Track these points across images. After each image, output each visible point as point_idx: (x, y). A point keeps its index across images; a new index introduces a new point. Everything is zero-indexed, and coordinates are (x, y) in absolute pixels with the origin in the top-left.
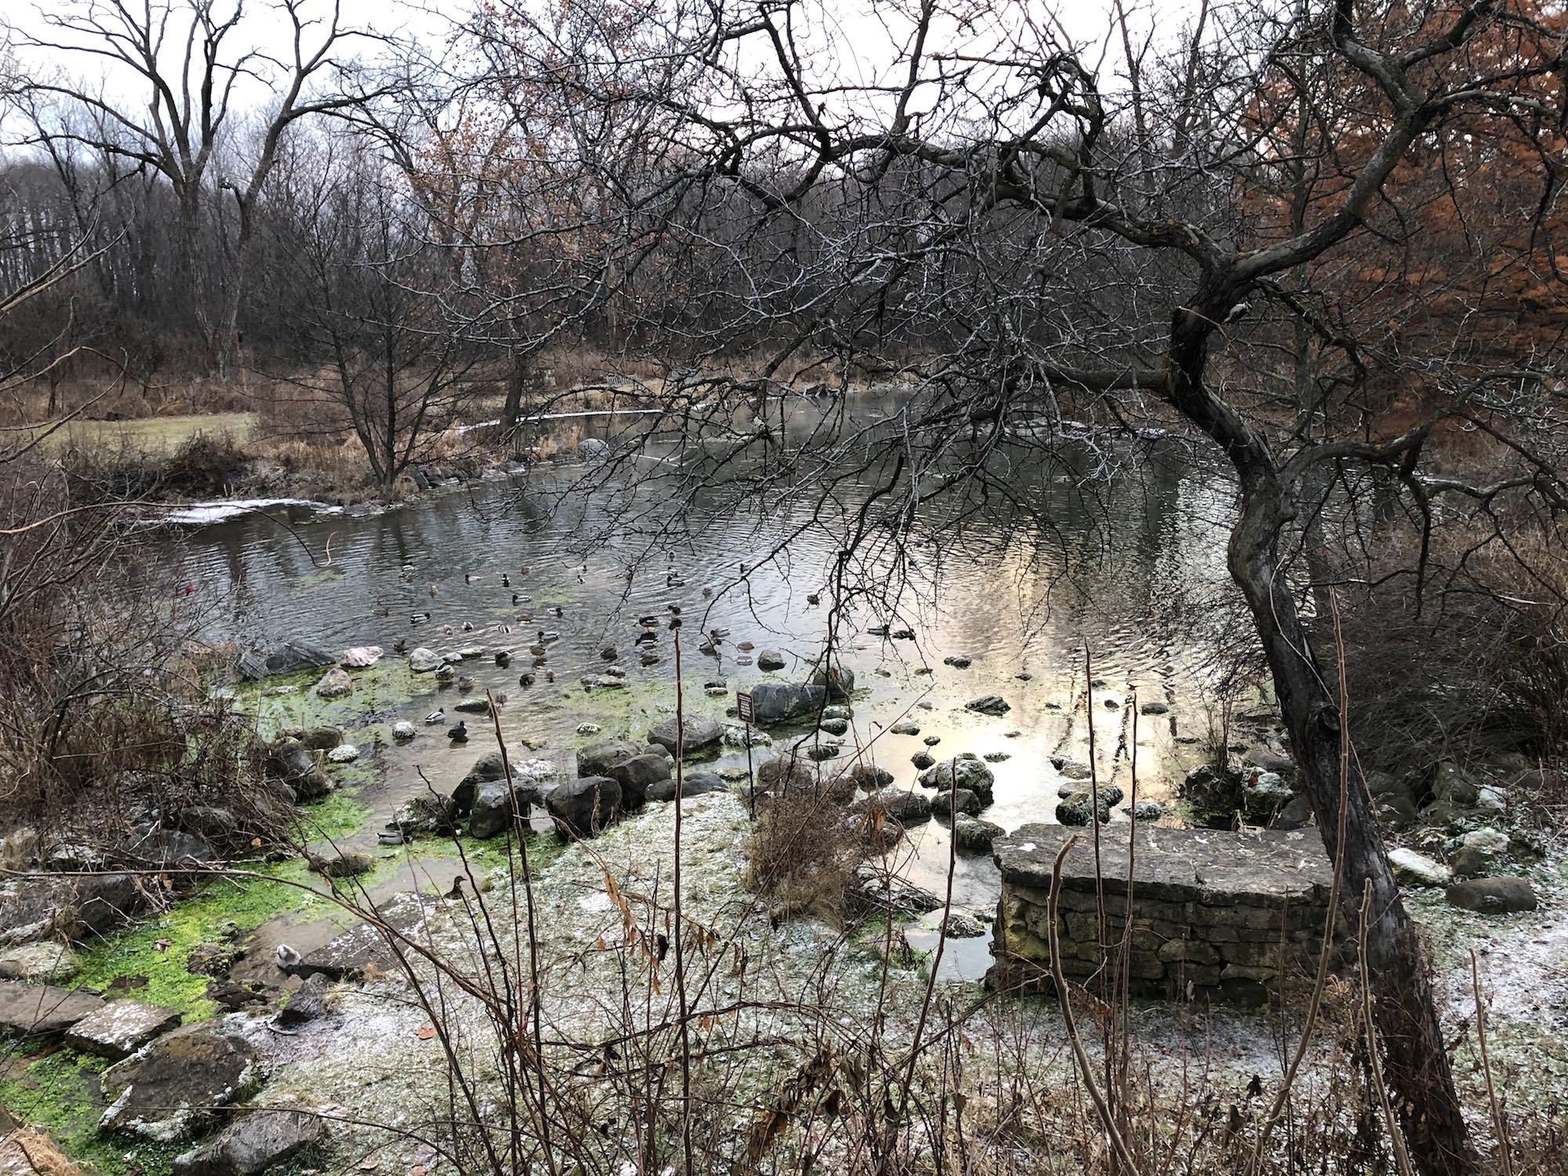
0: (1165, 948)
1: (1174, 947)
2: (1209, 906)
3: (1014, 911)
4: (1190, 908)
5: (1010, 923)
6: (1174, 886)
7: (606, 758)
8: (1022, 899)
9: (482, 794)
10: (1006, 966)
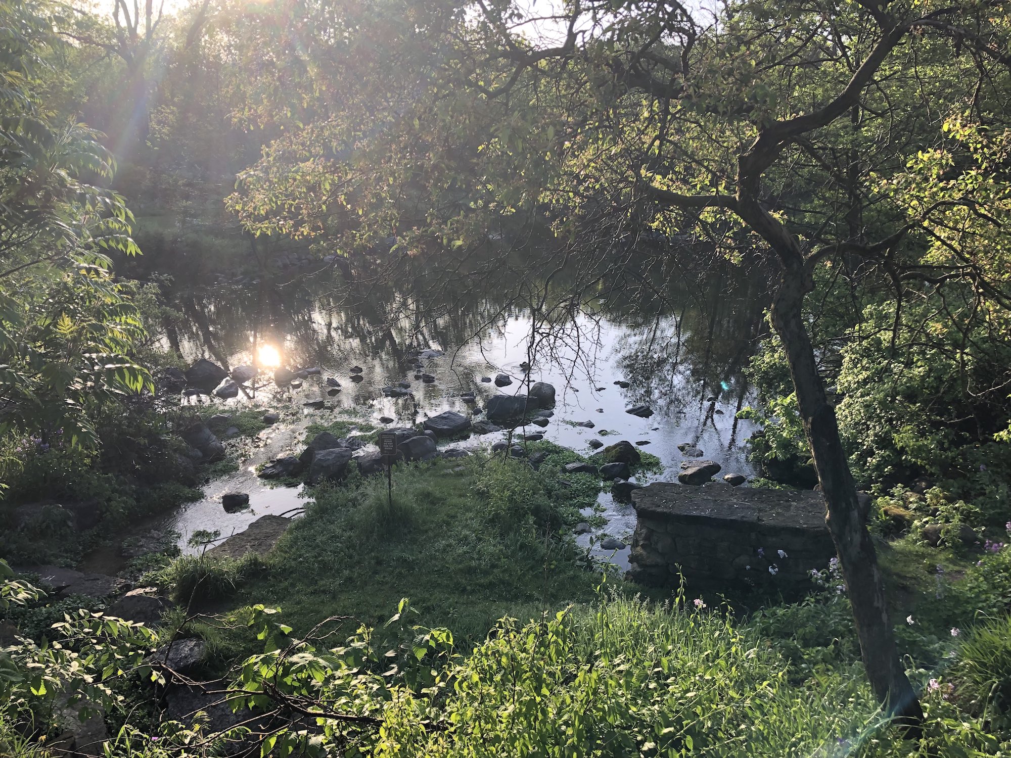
0: (737, 560)
1: (743, 559)
2: (765, 535)
3: (643, 535)
4: (753, 535)
5: (641, 543)
6: (744, 522)
8: (648, 528)
9: (318, 457)
10: (639, 569)
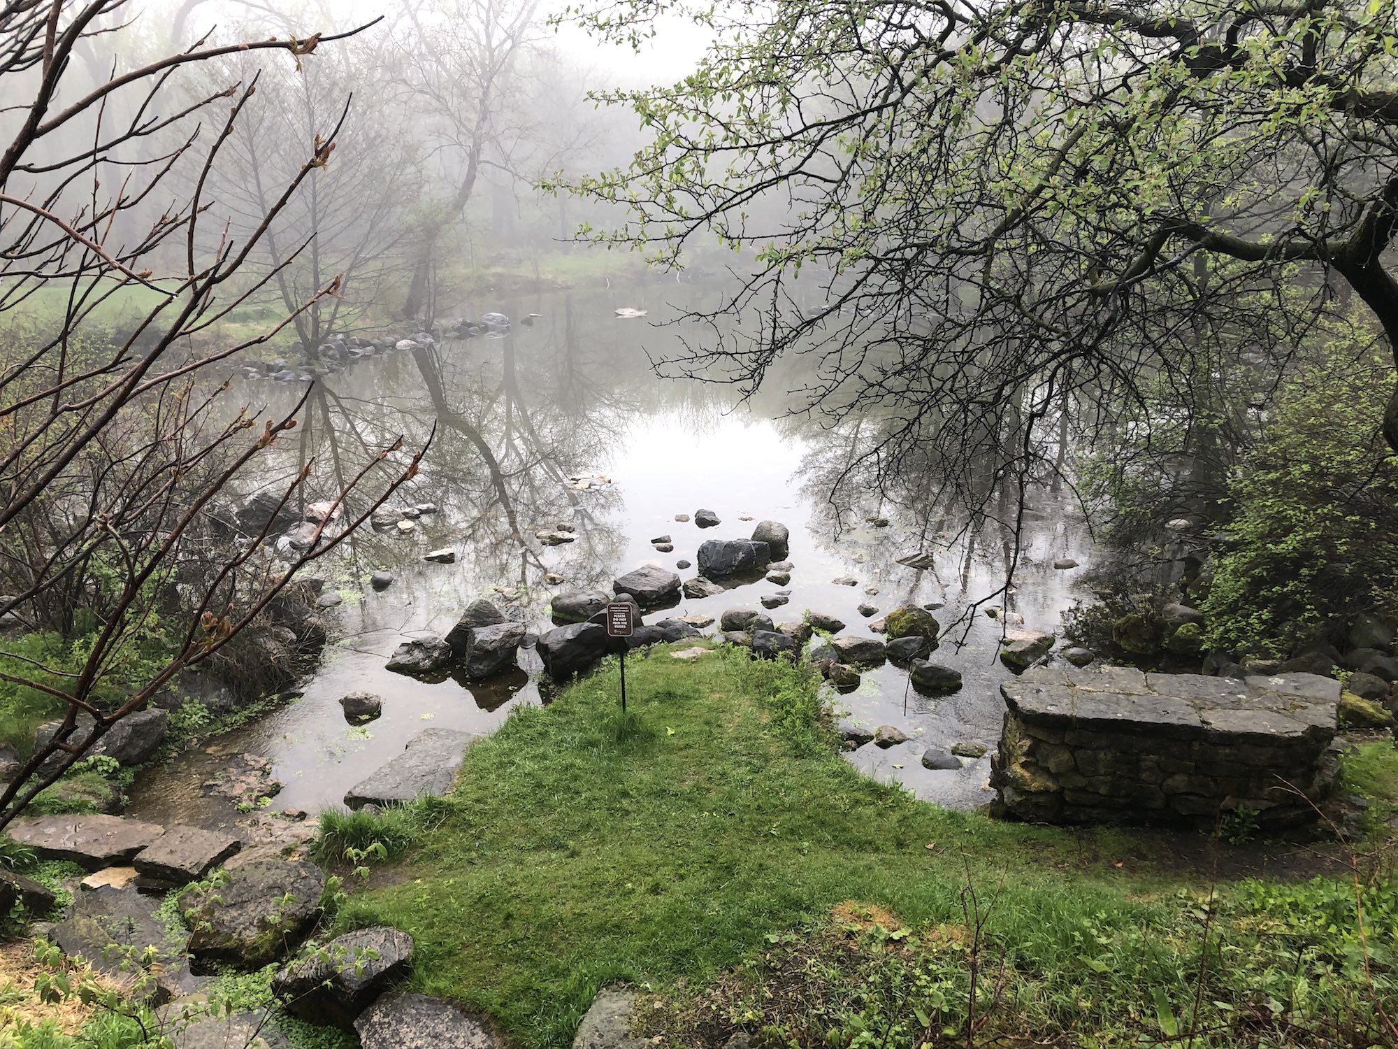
0: (1170, 781)
1: (1179, 781)
2: (1214, 744)
3: (1025, 749)
4: (1196, 746)
5: (1023, 759)
6: (1183, 726)
7: (581, 605)
8: (1033, 738)
9: (479, 637)
10: (1019, 799)
